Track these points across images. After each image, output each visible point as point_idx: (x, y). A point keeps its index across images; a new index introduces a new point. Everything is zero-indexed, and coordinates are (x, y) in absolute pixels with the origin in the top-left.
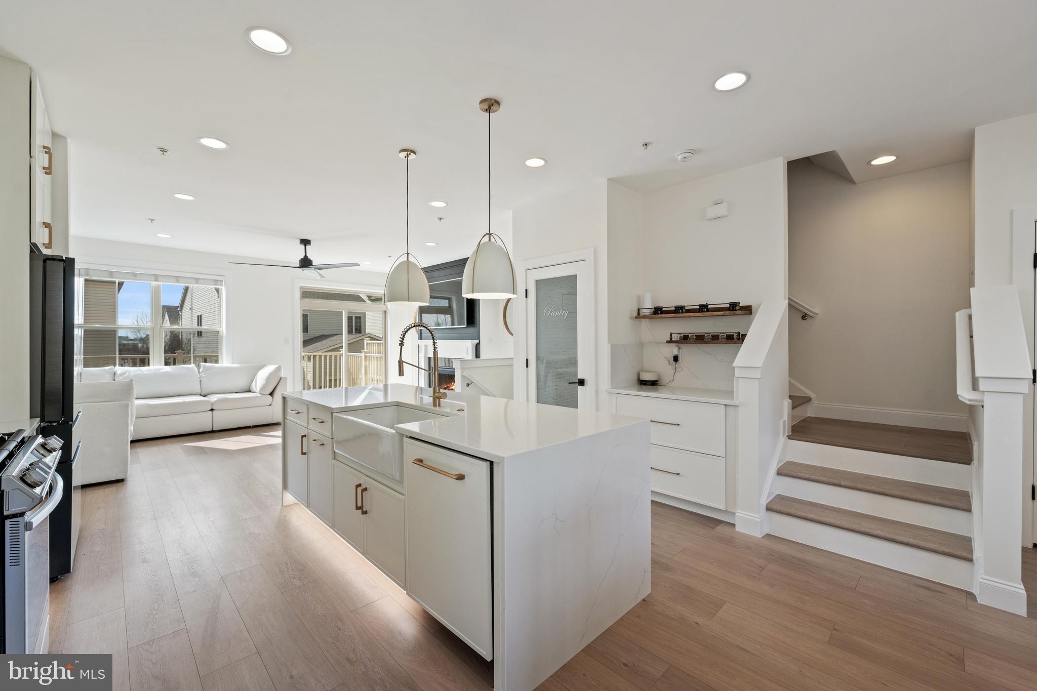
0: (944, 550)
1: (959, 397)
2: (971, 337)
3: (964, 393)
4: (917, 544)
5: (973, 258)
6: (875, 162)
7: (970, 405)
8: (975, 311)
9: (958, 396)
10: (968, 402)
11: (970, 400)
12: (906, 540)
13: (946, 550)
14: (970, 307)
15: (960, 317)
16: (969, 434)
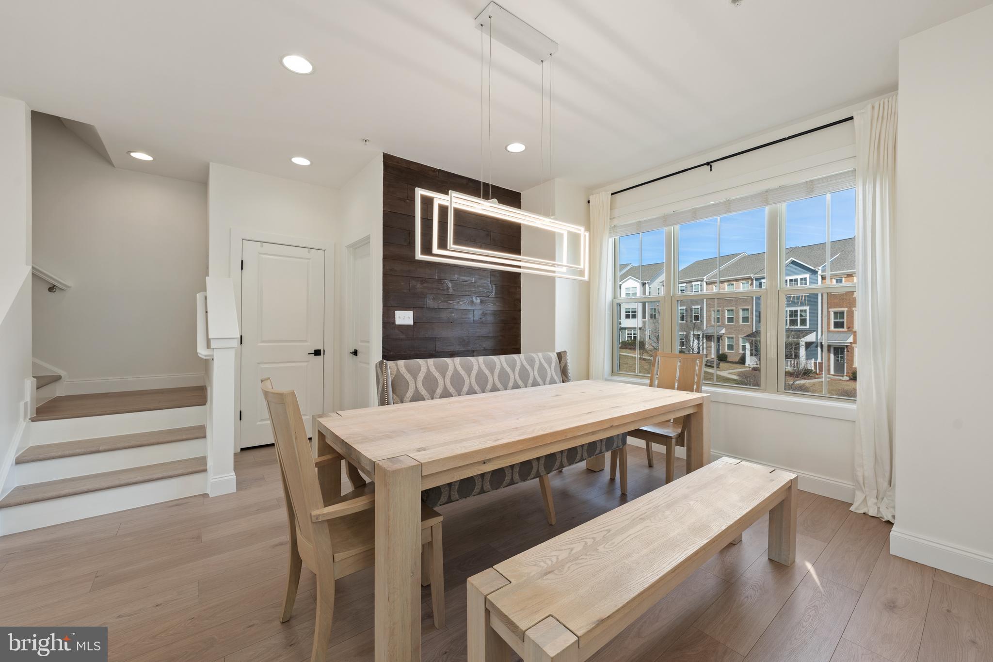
0: (188, 471)
1: (199, 355)
2: (207, 312)
3: (202, 351)
4: (169, 475)
5: (208, 256)
6: (133, 154)
7: (206, 360)
8: (209, 293)
9: (197, 353)
10: (204, 358)
11: (205, 356)
12: (160, 475)
13: (190, 470)
14: (206, 291)
15: (199, 297)
16: (205, 386)
